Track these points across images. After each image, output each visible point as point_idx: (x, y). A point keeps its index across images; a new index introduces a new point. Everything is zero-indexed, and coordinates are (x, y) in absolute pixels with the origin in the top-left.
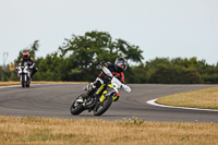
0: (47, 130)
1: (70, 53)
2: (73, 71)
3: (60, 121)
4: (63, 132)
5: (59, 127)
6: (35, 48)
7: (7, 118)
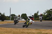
0: (41, 32)
1: (46, 14)
2: (47, 18)
3: (44, 30)
4: (45, 32)
5: (44, 31)
6: (38, 13)
7: (31, 29)
